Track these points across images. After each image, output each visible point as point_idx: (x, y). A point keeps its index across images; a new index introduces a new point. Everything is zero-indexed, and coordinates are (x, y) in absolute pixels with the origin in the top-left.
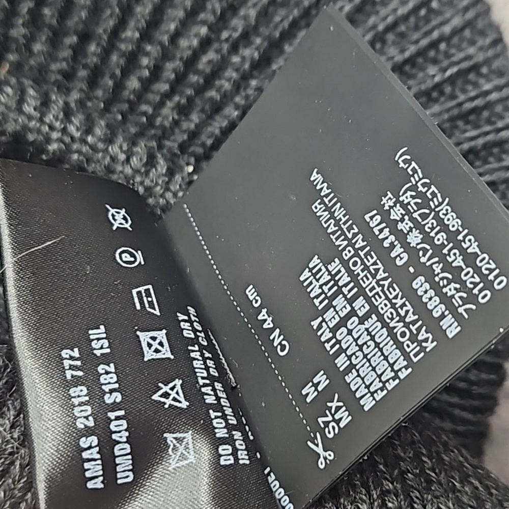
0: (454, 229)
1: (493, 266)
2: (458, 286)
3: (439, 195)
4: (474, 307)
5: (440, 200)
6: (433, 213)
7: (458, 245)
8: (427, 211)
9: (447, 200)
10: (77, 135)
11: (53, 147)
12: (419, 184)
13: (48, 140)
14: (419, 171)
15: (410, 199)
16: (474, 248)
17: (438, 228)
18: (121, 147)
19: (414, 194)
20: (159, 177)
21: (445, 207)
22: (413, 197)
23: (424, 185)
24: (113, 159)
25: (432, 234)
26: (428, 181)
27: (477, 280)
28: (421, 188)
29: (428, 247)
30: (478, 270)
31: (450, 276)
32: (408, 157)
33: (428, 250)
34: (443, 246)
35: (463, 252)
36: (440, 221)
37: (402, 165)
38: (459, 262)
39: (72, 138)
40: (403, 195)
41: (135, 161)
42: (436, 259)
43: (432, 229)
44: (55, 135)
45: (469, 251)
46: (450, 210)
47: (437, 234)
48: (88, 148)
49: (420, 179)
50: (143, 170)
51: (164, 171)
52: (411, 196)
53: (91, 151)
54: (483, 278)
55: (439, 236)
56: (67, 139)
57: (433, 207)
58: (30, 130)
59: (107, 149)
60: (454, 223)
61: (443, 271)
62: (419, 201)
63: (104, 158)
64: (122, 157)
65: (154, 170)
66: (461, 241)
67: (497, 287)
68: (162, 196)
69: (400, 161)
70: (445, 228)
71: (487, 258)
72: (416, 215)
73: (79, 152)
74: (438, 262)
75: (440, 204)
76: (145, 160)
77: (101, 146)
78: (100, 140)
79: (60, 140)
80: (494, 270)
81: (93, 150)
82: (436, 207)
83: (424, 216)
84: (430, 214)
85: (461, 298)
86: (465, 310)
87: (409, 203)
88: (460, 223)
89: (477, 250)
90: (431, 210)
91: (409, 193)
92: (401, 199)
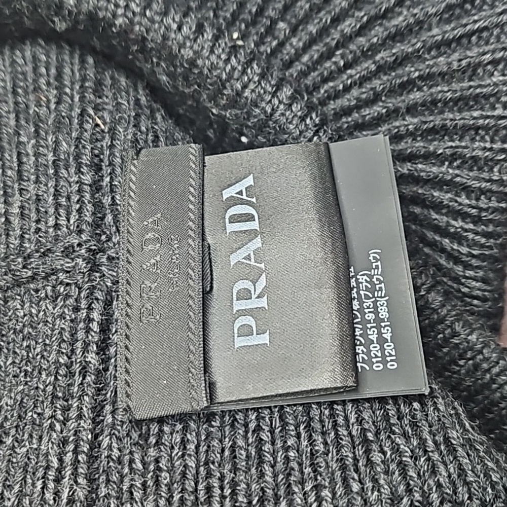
0: (382, 317)
1: (393, 353)
2: (365, 350)
3: (384, 292)
4: (368, 368)
5: (383, 295)
6: (374, 299)
7: (379, 328)
8: (371, 296)
9: (387, 298)
10: (137, 10)
11: (119, 21)
12: (375, 277)
13: (115, 15)
14: (380, 270)
15: (363, 281)
16: (388, 336)
17: (372, 310)
18: (174, 20)
19: (368, 280)
20: (205, 42)
21: (383, 301)
22: (366, 281)
23: (378, 279)
24: (168, 28)
25: (367, 311)
26: (382, 279)
27: (379, 355)
28: (374, 280)
29: (359, 316)
30: (382, 350)
31: (363, 342)
32: (378, 257)
33: (358, 318)
34: (369, 322)
35: (380, 334)
36: (376, 307)
37: (371, 258)
38: (374, 337)
39: (134, 13)
40: (361, 275)
41: (185, 29)
42: (361, 327)
43: (368, 308)
44: (120, 11)
45: (384, 335)
46: (385, 305)
47: (369, 312)
48: (146, 20)
49: (377, 275)
50: (191, 37)
51: (210, 38)
52: (366, 280)
53: (149, 23)
54: (384, 356)
55: (370, 315)
56: (130, 15)
57: (376, 296)
58: (100, 9)
59: (162, 20)
60: (384, 313)
61: (360, 335)
62: (370, 286)
63: (160, 28)
64: (175, 26)
65: (201, 37)
66: (382, 327)
67: (388, 366)
68: (208, 58)
69: (372, 255)
70: (376, 313)
71: (393, 346)
72: (362, 292)
73: (140, 24)
74: (361, 329)
75: (381, 297)
76: (194, 29)
77: (157, 18)
78: (156, 13)
79: (125, 15)
80: (393, 356)
81: (150, 21)
82: (378, 297)
83: (367, 297)
84: (371, 298)
85: (363, 358)
86: (361, 367)
87: (362, 283)
88: (387, 316)
89: (389, 339)
90: (374, 297)
91: (365, 277)
92: (358, 277)
